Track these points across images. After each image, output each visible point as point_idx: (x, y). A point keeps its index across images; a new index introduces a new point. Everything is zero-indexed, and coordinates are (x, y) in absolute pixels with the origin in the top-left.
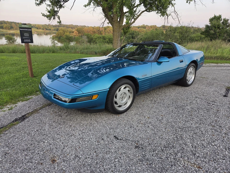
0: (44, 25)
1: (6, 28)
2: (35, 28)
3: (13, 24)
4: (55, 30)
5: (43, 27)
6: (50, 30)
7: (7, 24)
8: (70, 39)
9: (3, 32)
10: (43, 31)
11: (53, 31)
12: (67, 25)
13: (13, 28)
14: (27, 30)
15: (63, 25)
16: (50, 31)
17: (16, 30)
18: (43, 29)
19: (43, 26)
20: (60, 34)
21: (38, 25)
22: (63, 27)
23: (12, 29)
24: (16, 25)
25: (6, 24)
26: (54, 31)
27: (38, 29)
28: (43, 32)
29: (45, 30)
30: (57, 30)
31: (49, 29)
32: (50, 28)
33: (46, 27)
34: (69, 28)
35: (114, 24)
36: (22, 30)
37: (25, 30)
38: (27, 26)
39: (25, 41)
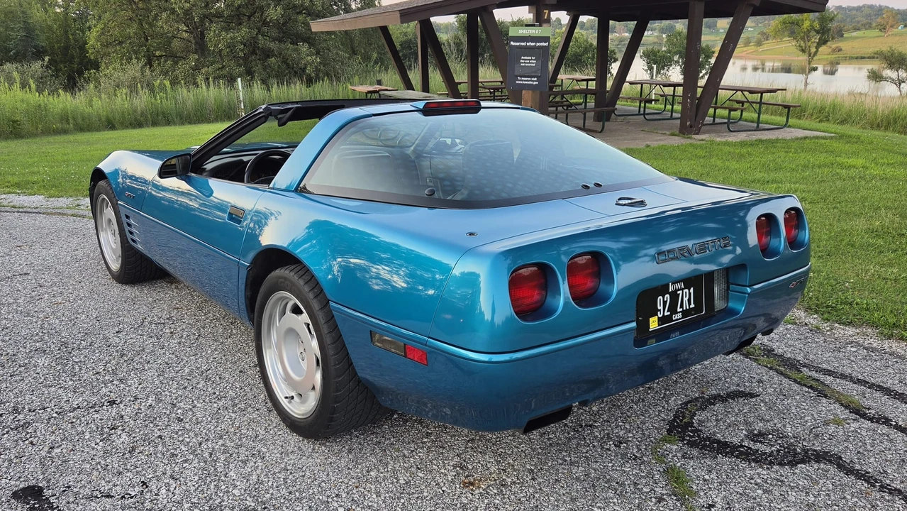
14: (532, 44)
36: (518, 44)
37: (528, 44)
38: (534, 31)
39: (521, 80)
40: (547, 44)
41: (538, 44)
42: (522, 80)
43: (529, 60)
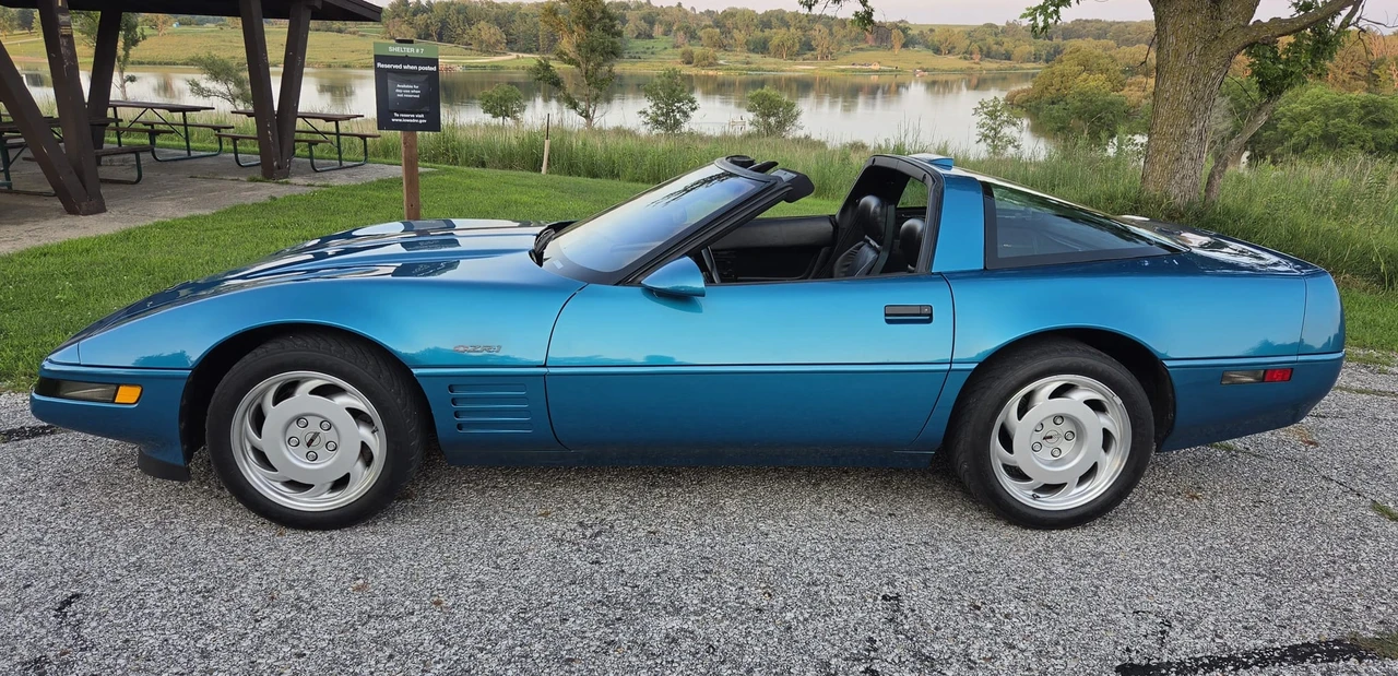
0: (979, 27)
1: (778, 53)
2: (928, 47)
3: (817, 26)
4: (1037, 58)
5: (968, 42)
6: (1009, 59)
7: (788, 27)
8: (1100, 119)
9: (763, 70)
10: (965, 64)
11: (1024, 66)
12: (1127, 25)
13: (813, 49)
14: (412, 68)
15: (1099, 26)
16: (1006, 64)
17: (822, 58)
18: (967, 54)
19: (971, 33)
20: (1056, 81)
21: (948, 29)
22: (1098, 37)
23: (809, 55)
24: (831, 34)
25: (784, 30)
26: (1034, 65)
27: (937, 51)
28: (962, 71)
29: (977, 57)
30: (1053, 56)
31: (1002, 50)
32: (1008, 44)
33: (990, 40)
34: (1138, 42)
35: (1170, 21)
36: (389, 66)
37: (405, 67)
38: (412, 50)
39: (399, 118)
40: (434, 69)
41: (421, 68)
42: (401, 118)
43: (410, 89)
